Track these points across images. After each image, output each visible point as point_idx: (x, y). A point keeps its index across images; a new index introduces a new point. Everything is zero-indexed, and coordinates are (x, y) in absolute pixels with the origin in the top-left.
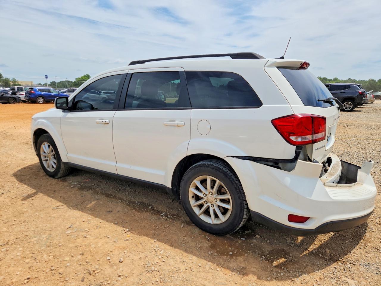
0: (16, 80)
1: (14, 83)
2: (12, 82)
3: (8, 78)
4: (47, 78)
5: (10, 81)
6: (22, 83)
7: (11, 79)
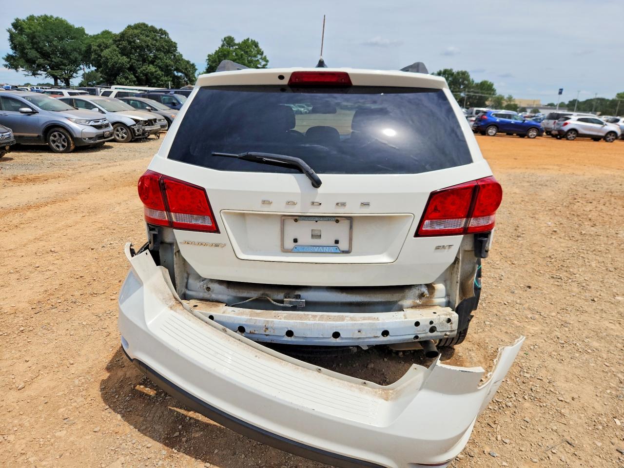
0: (513, 98)
1: (509, 103)
2: (507, 102)
3: (503, 95)
4: (560, 93)
5: (505, 100)
6: (520, 102)
7: (506, 97)
